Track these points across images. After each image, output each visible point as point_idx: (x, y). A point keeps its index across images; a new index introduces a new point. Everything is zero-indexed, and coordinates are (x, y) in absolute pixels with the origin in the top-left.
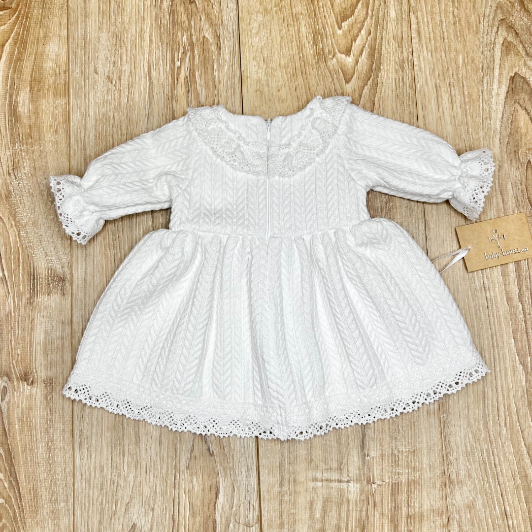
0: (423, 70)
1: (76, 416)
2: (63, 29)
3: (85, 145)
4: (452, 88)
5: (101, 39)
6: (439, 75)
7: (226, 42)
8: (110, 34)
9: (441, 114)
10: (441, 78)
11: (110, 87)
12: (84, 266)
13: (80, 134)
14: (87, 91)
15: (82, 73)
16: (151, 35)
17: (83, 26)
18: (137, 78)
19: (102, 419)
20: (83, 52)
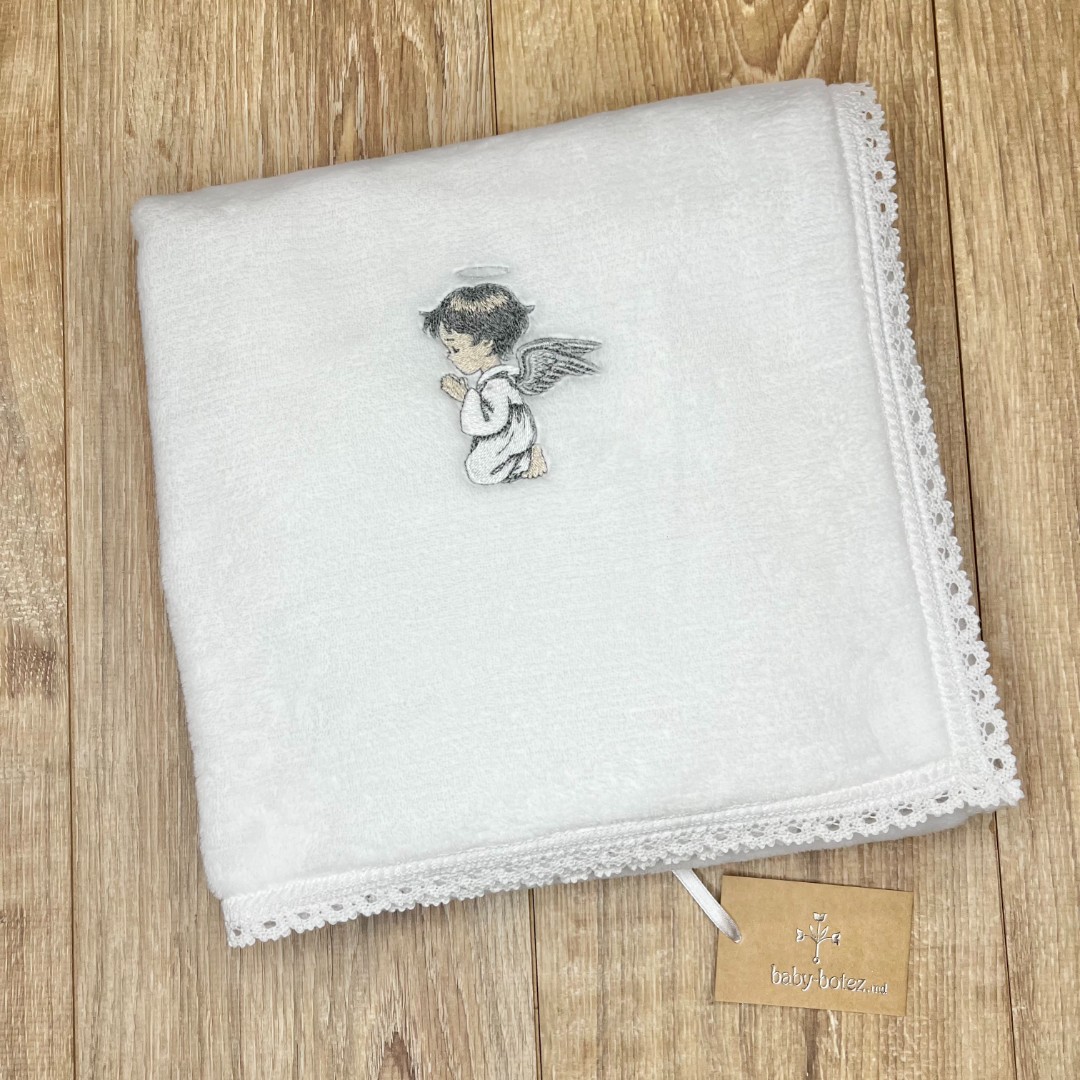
0: (967, 111)
1: (81, 1011)
2: (45, 19)
3: (102, 318)
4: (1043, 157)
5: (142, 46)
6: (1008, 123)
7: (459, 50)
8: (165, 32)
9: (1014, 225)
10: (1014, 130)
11: (166, 169)
12: (101, 624)
13: (91, 291)
14: (106, 179)
15: (94, 133)
16: (268, 36)
17: (98, 12)
18: (233, 144)
19: (148, 1018)
20: (97, 80)
